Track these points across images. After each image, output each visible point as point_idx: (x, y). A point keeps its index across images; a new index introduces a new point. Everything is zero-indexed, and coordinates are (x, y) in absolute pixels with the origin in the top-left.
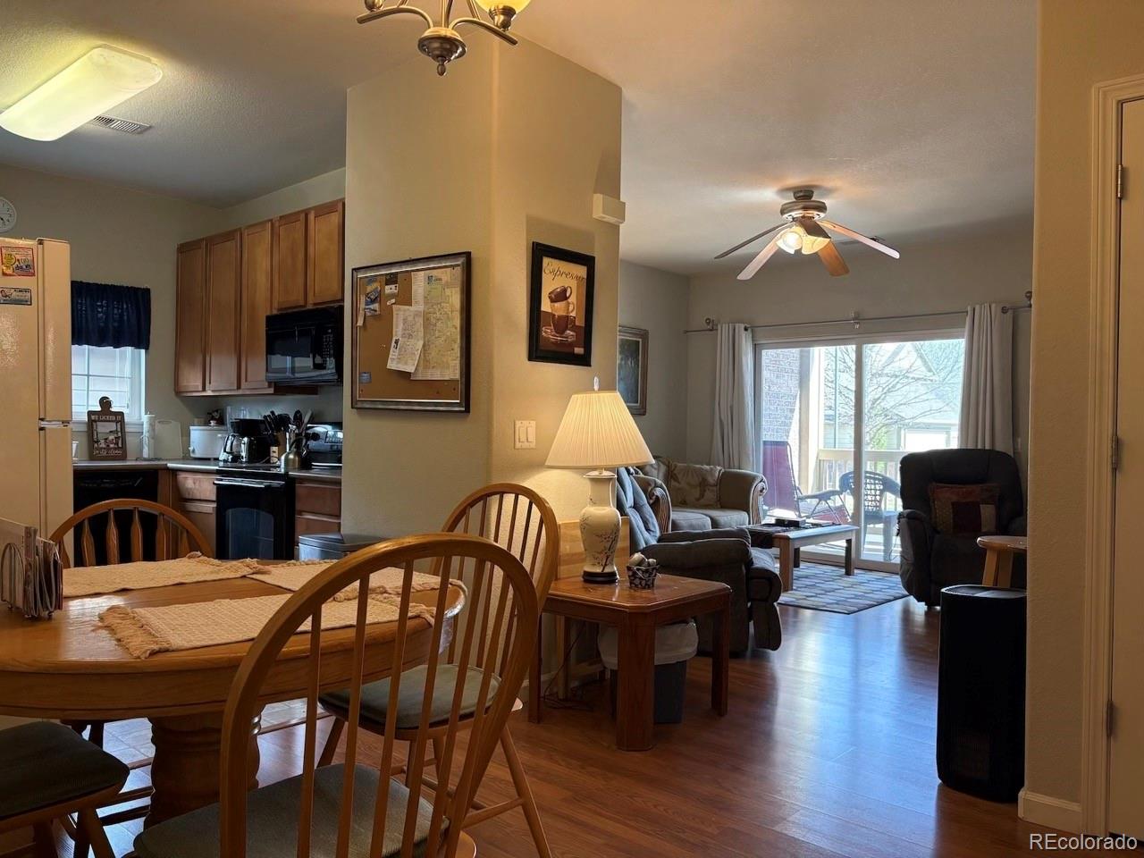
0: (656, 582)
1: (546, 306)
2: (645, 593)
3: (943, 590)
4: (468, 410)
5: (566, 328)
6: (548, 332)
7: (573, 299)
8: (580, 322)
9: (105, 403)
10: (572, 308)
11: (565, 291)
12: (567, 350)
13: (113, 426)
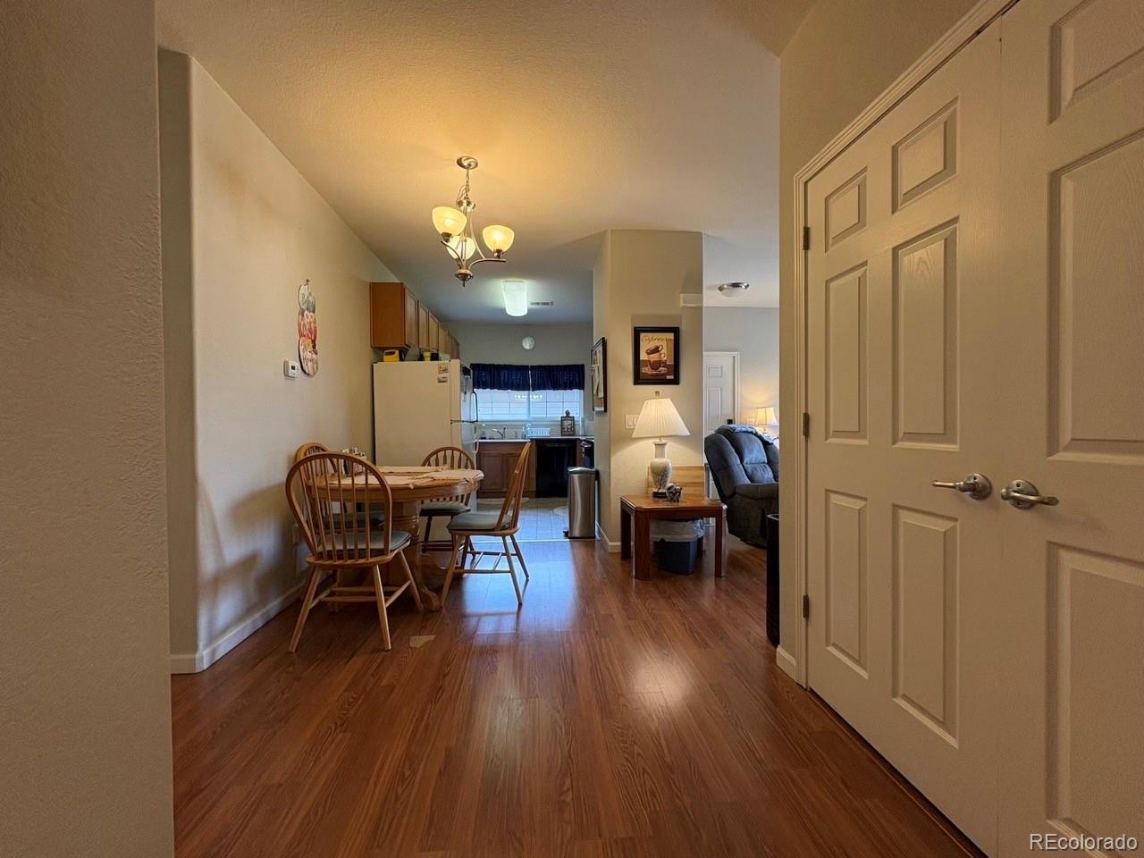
0: (680, 499)
1: (643, 356)
2: (676, 504)
3: (769, 516)
4: (606, 410)
5: (660, 366)
6: (646, 370)
7: (664, 351)
8: (671, 362)
9: (568, 413)
10: (666, 355)
11: (658, 347)
12: (662, 377)
13: (570, 422)
